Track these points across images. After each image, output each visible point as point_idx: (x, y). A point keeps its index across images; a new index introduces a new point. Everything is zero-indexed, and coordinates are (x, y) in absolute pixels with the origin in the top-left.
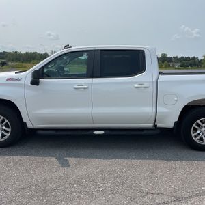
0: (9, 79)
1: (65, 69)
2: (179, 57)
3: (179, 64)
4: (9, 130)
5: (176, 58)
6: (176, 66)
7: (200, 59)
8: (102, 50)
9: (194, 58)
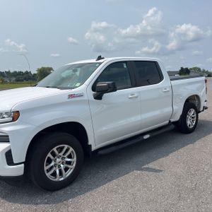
2: (12, 71)
5: (8, 73)
7: (32, 73)
9: (27, 73)
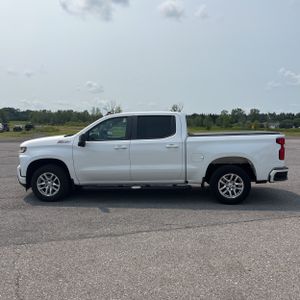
0: (60, 142)
1: (109, 133)
3: (278, 124)
4: (59, 186)
6: (273, 127)
8: (139, 117)
